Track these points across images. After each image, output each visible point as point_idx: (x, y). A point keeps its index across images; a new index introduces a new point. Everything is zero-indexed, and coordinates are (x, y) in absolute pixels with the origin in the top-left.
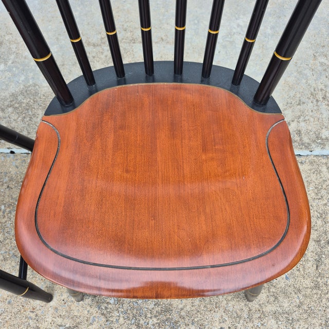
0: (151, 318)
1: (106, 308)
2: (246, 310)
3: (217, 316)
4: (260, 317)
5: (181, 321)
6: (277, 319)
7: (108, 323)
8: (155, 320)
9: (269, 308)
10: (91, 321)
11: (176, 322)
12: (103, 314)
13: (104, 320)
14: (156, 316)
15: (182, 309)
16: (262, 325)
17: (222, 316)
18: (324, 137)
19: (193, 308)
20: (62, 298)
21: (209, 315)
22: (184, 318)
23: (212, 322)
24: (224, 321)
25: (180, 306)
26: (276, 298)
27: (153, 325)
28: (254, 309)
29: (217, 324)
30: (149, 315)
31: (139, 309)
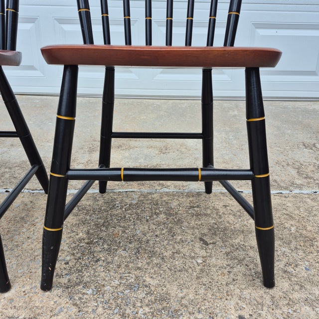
0: (141, 307)
1: (80, 299)
2: (268, 298)
3: (232, 303)
4: (288, 304)
5: (183, 310)
6: (311, 305)
7: (81, 313)
8: (147, 309)
9: (296, 296)
10: (57, 311)
11: (176, 311)
12: (75, 305)
13: (77, 310)
14: (147, 305)
15: (182, 298)
16: (294, 311)
17: (237, 304)
18: (298, 184)
19: (197, 297)
21: (220, 304)
22: (186, 306)
23: (225, 310)
24: (242, 309)
25: (181, 295)
26: (301, 286)
27: (145, 314)
28: (277, 297)
29: (233, 312)
30: (139, 304)
31: (126, 299)
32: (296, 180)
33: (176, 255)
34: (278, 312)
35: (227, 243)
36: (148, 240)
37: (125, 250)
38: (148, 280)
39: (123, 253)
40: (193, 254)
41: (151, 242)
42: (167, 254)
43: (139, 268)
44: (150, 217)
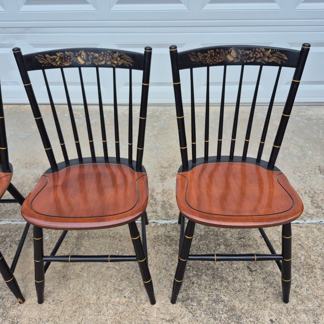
0: (222, 314)
1: (192, 308)
2: (285, 309)
3: (266, 312)
4: (295, 313)
5: (243, 316)
6: (306, 314)
7: (194, 317)
8: (226, 315)
9: (299, 308)
10: (182, 316)
11: (240, 316)
12: (190, 312)
13: (191, 315)
14: (225, 313)
15: (242, 309)
16: (298, 317)
17: (270, 312)
18: (310, 213)
19: (249, 308)
20: (162, 302)
21: (261, 312)
22: (244, 314)
23: (263, 316)
24: (272, 315)
25: (241, 307)
26: (303, 302)
27: (225, 318)
28: (290, 308)
29: (267, 317)
30: (221, 312)
31: (214, 309)
32: (309, 210)
33: (235, 280)
34: (290, 317)
35: (263, 271)
36: (218, 268)
37: (206, 275)
38: (223, 297)
39: (205, 277)
40: (244, 279)
41: (220, 270)
42: (230, 279)
43: (217, 289)
44: (215, 247)
